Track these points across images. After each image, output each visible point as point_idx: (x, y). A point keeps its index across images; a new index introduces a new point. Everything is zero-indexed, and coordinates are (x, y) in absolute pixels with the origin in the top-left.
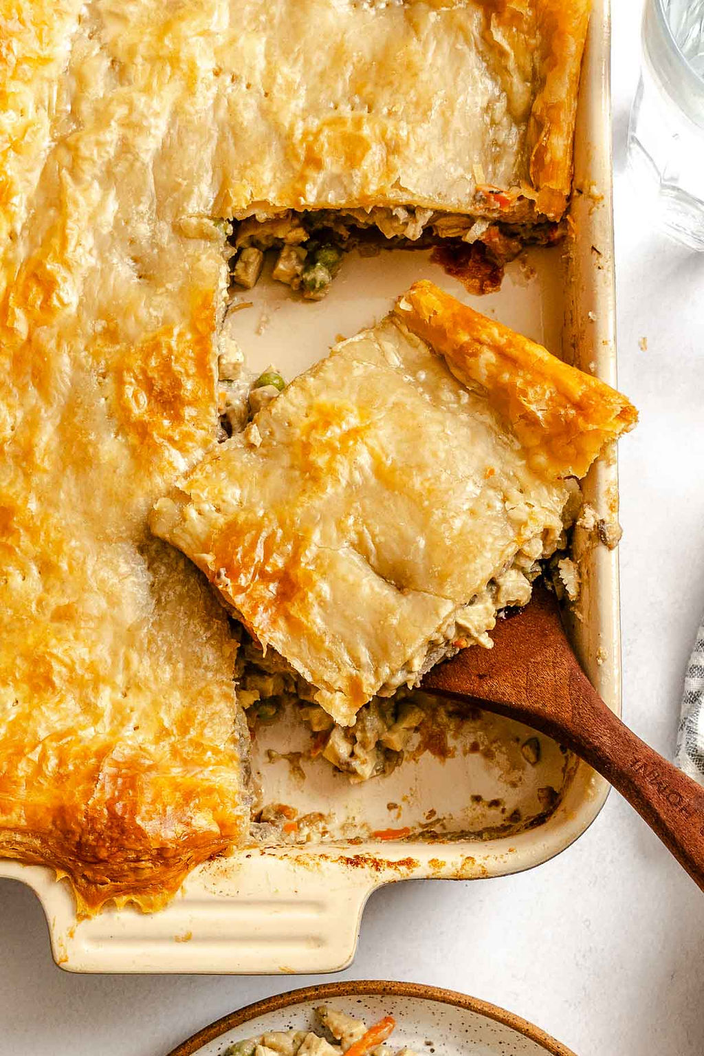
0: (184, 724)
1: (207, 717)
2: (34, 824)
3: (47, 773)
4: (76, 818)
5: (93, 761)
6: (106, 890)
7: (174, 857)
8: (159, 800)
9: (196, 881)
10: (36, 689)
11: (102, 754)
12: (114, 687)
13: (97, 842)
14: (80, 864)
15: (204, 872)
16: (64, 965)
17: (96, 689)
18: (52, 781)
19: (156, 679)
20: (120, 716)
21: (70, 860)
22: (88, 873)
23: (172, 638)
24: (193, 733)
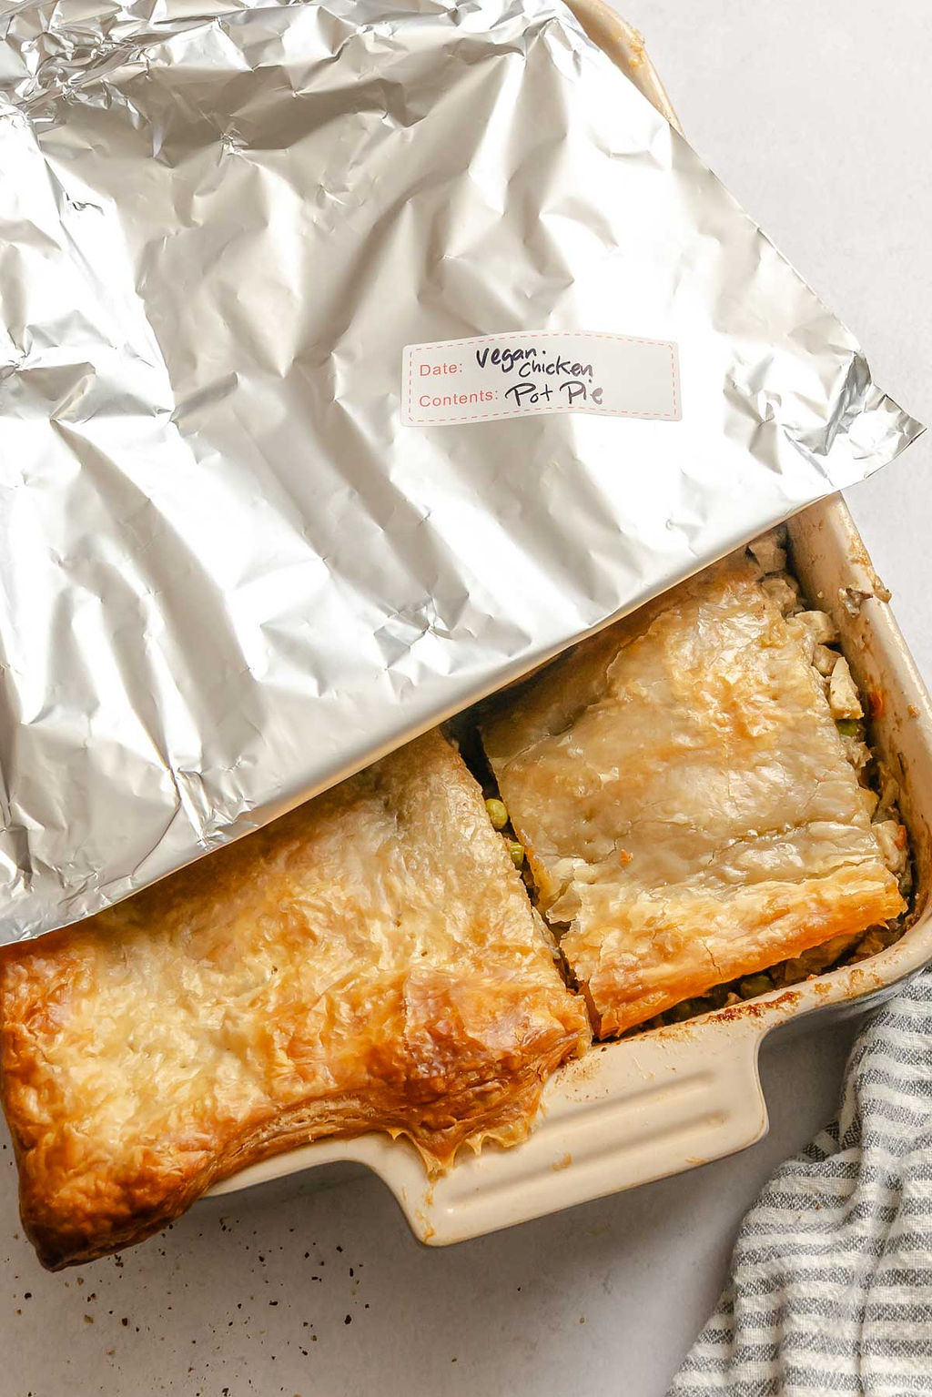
0: (478, 933)
1: (500, 917)
2: (346, 1082)
3: (343, 1020)
4: (397, 1054)
5: (391, 993)
6: (454, 1132)
7: (522, 1068)
8: (483, 1010)
9: (555, 1093)
10: (292, 947)
11: (398, 985)
12: (383, 918)
13: (430, 1072)
14: (415, 1110)
15: (559, 1082)
16: (431, 1241)
17: (363, 926)
18: (351, 1029)
19: (428, 895)
20: (402, 947)
21: (402, 1110)
22: (428, 1118)
23: (430, 848)
24: (491, 939)
